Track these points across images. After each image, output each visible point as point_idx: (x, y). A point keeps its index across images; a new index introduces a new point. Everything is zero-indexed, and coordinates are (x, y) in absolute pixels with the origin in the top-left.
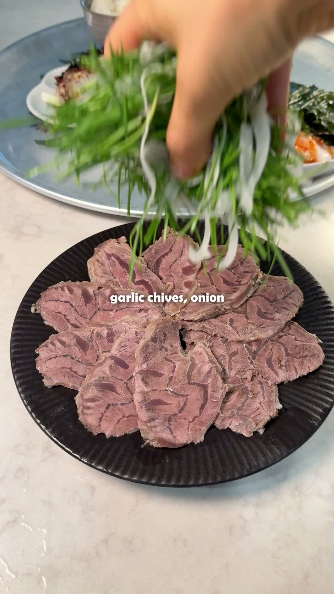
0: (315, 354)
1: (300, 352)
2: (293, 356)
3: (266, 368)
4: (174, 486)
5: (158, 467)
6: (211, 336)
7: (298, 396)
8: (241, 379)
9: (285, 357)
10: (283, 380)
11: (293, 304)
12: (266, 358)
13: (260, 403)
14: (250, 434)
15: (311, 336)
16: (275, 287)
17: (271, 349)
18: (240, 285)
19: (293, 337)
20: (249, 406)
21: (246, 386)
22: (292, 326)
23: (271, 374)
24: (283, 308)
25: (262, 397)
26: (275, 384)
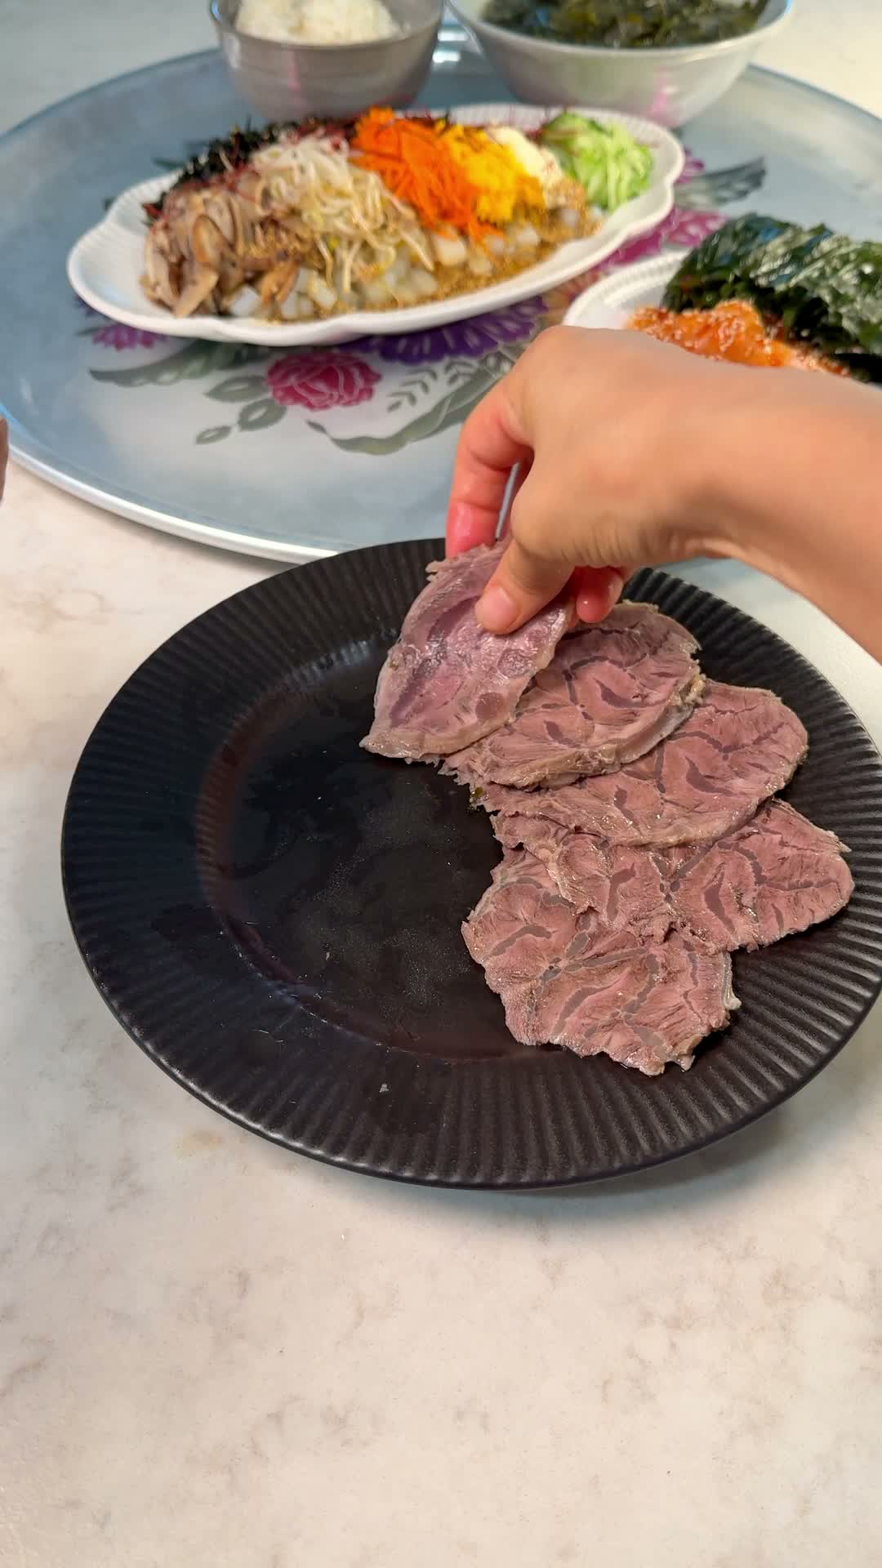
0: (829, 881)
1: (792, 875)
2: (775, 884)
3: (704, 912)
4: (458, 1186)
5: (422, 1139)
6: (566, 830)
7: (780, 981)
8: (640, 936)
9: (752, 886)
10: (745, 942)
11: (780, 756)
12: (705, 887)
13: (686, 995)
14: (658, 1067)
15: (822, 836)
16: (736, 714)
17: (720, 867)
18: (644, 704)
19: (777, 838)
20: (656, 999)
21: (652, 955)
22: (773, 810)
23: (717, 926)
24: (753, 765)
25: (691, 979)
26: (725, 951)
